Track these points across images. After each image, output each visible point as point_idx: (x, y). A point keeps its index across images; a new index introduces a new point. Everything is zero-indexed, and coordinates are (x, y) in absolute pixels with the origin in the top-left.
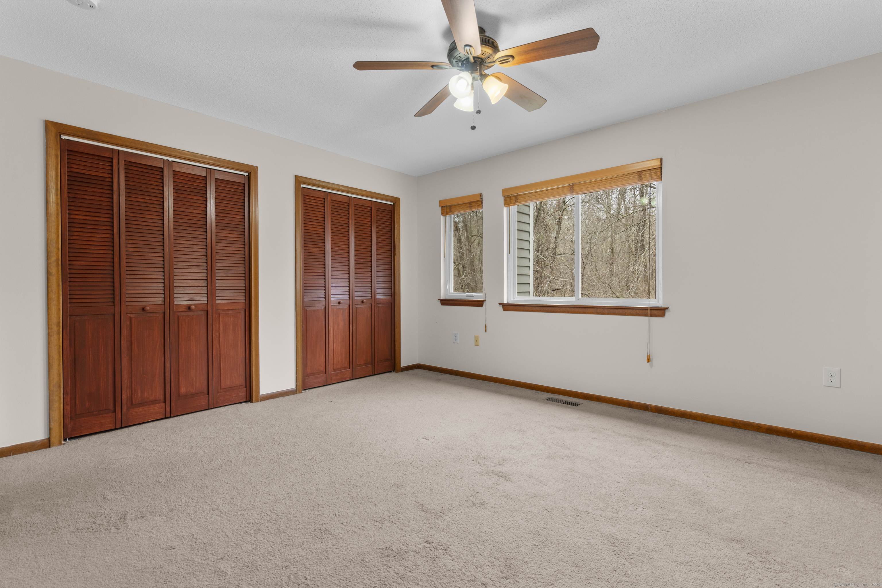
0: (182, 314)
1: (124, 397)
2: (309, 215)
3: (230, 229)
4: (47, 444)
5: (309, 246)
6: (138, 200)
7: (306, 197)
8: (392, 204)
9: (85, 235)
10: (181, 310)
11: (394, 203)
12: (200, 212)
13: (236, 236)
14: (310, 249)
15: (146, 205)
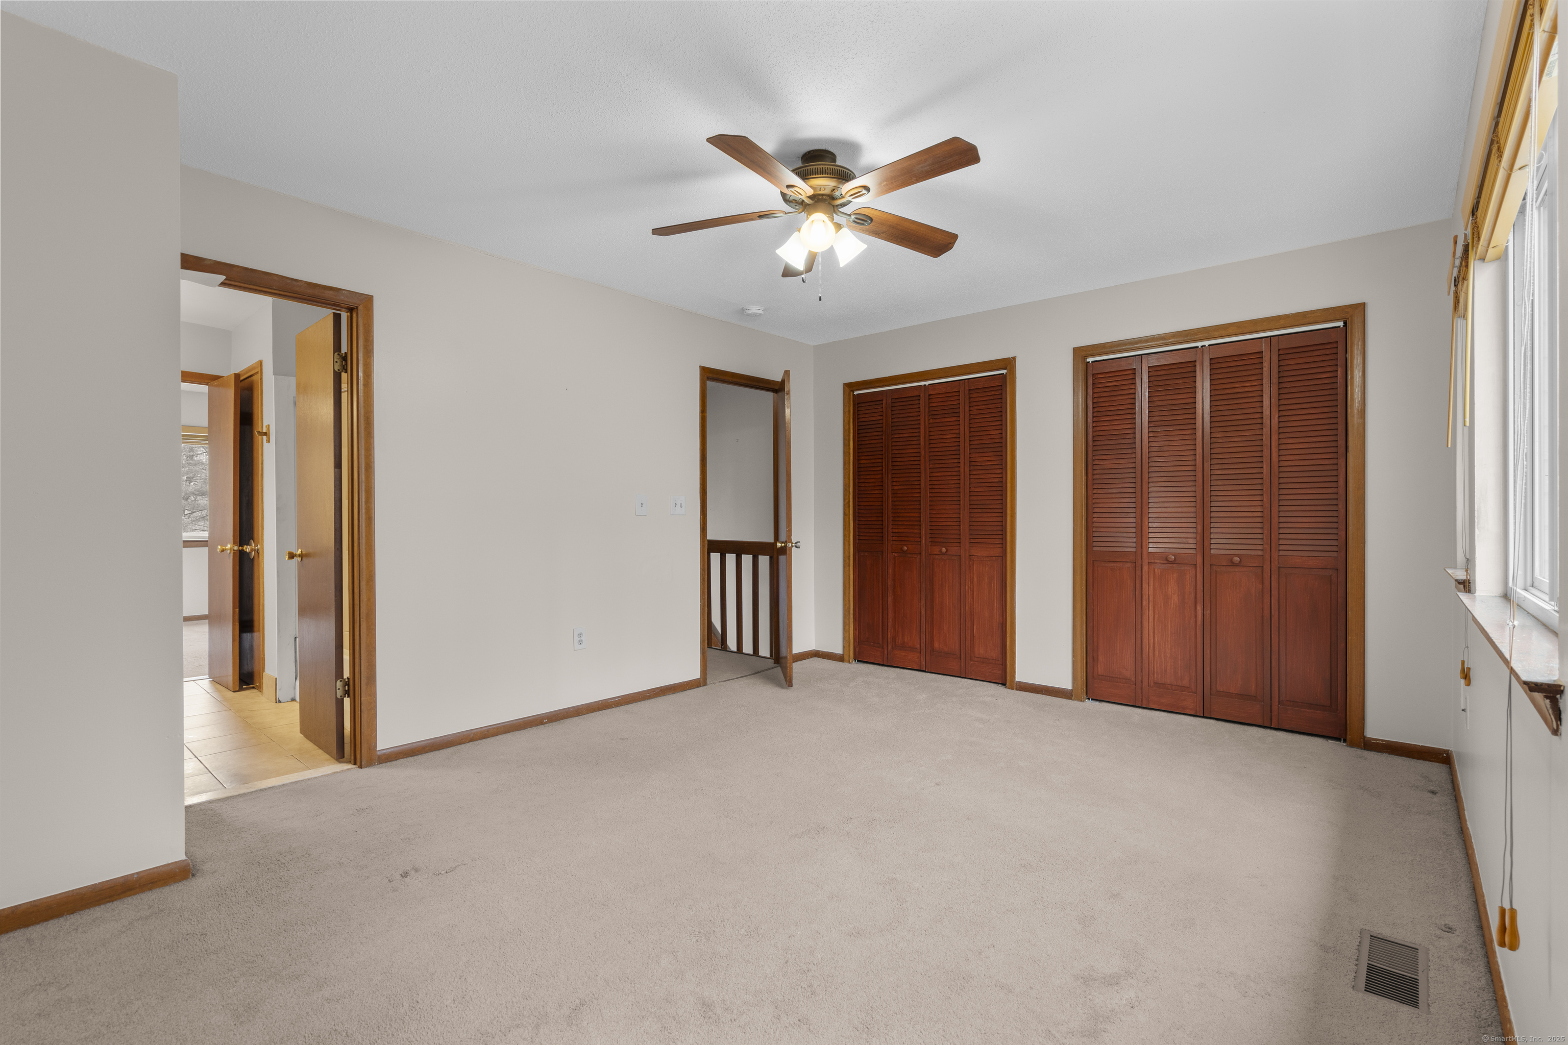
0: (937, 557)
1: (889, 636)
2: (1104, 405)
3: (985, 450)
4: (840, 658)
5: (1104, 457)
6: (901, 435)
7: (1099, 376)
8: (1341, 324)
9: (868, 477)
10: (935, 553)
11: (1345, 323)
12: (954, 436)
13: (992, 458)
14: (1106, 462)
15: (908, 439)
